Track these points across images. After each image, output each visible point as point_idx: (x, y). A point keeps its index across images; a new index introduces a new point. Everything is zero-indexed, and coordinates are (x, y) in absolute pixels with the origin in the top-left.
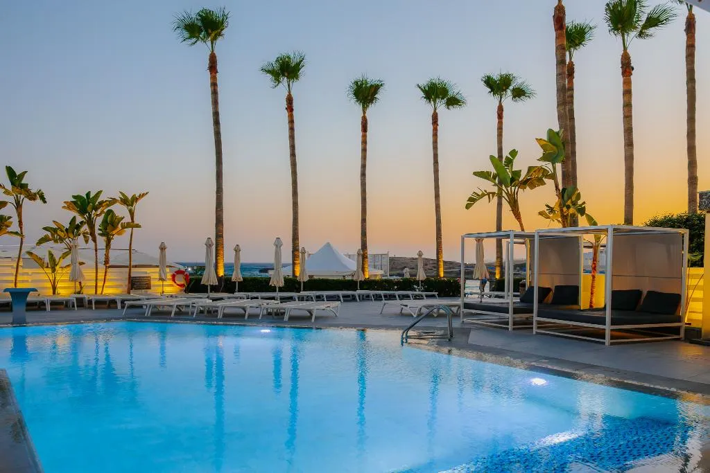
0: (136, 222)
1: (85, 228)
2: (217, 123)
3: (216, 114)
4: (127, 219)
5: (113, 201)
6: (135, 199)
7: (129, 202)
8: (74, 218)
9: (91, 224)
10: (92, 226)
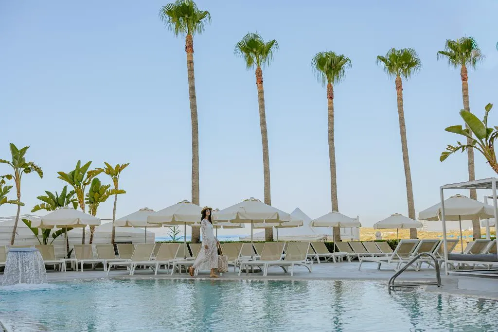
0: (119, 188)
1: (75, 196)
2: (193, 97)
3: (192, 88)
4: (113, 187)
5: (99, 171)
6: (119, 169)
7: (114, 172)
8: (65, 188)
9: (80, 192)
10: (81, 196)
